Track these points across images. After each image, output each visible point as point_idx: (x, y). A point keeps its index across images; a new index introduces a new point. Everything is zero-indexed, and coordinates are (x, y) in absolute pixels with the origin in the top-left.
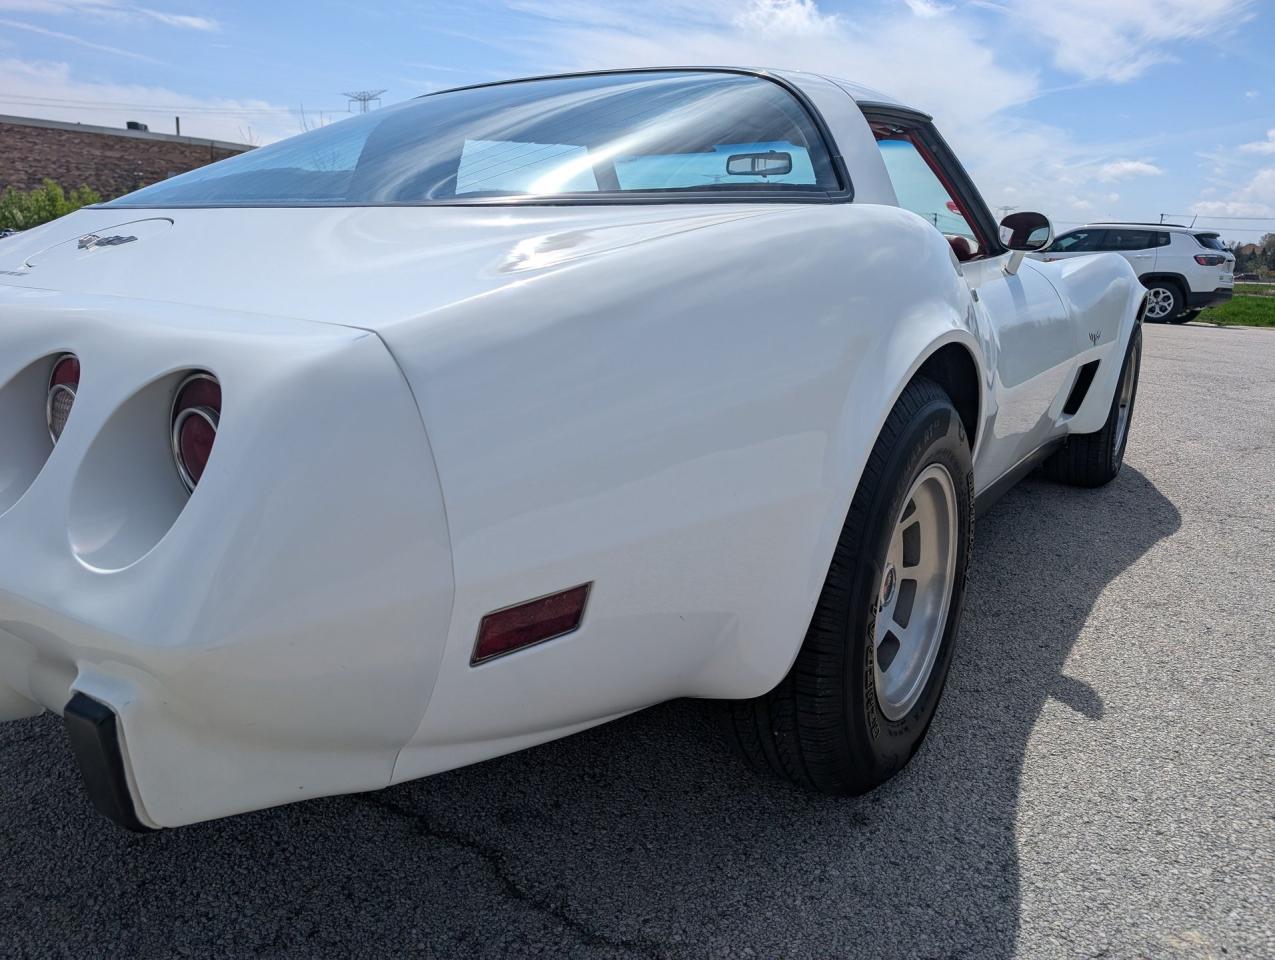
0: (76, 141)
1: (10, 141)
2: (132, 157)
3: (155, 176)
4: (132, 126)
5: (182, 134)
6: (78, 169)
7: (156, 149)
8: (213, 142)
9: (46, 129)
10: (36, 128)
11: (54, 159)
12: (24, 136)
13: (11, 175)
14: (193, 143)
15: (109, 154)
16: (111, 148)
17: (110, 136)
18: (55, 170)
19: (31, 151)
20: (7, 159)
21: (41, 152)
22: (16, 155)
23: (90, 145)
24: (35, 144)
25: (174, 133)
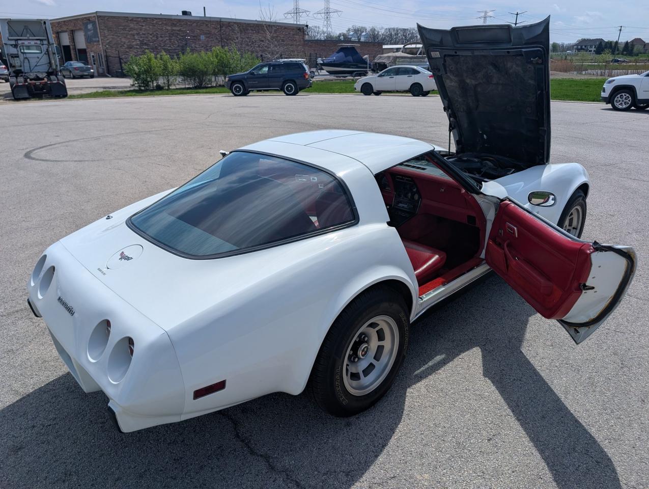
0: (160, 23)
1: (132, 25)
2: (184, 29)
3: (195, 38)
4: (185, 13)
5: (207, 16)
6: (161, 37)
7: (195, 24)
8: (221, 18)
9: (147, 18)
10: (142, 18)
11: (151, 33)
12: (138, 22)
13: (133, 42)
14: (212, 20)
15: (174, 28)
16: (175, 25)
17: (175, 19)
18: (151, 38)
19: (141, 30)
20: (131, 34)
21: (146, 30)
22: (135, 32)
23: (166, 24)
24: (142, 26)
25: (203, 15)
